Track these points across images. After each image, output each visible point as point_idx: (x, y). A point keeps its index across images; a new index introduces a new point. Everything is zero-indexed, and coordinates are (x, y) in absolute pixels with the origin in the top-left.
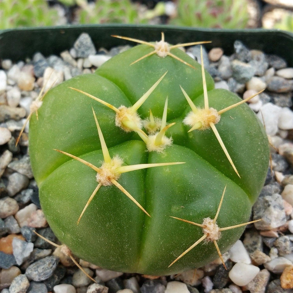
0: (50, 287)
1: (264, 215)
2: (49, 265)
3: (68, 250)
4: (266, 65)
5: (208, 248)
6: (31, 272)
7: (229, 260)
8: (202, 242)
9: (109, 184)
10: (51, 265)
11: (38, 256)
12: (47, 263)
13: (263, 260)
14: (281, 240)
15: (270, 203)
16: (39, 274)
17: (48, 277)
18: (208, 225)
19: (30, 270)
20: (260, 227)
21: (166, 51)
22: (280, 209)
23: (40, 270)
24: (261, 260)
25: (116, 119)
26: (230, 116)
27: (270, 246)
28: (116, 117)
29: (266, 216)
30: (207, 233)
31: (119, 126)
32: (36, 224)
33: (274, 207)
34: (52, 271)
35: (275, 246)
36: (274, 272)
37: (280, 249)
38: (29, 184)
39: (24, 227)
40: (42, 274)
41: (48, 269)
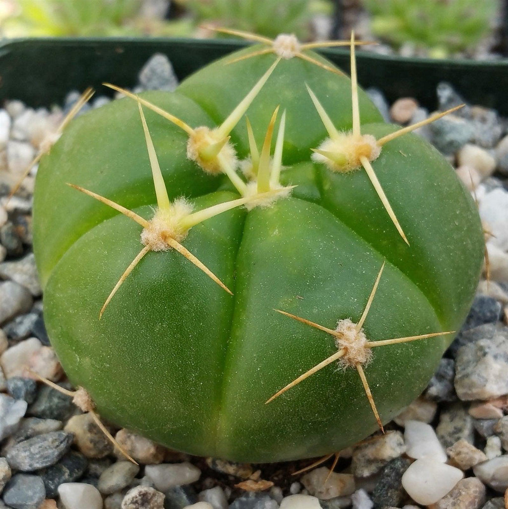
0: (52, 487)
1: (475, 371)
2: (53, 442)
3: (86, 398)
4: (498, 130)
5: (347, 380)
6: (17, 452)
7: (404, 456)
8: (334, 364)
9: (163, 247)
10: (57, 443)
11: (34, 430)
12: (50, 439)
13: (471, 459)
14: (506, 421)
15: (487, 350)
16: (32, 456)
17: (49, 464)
18: (346, 332)
19: (16, 449)
20: (465, 394)
21: (293, 49)
22: (506, 362)
23: (34, 449)
24: (468, 457)
25: (188, 146)
26: (400, 151)
27: (485, 435)
28: (189, 143)
29: (478, 372)
30: (343, 347)
31: (194, 158)
32: (37, 373)
33: (495, 357)
34: (56, 453)
35: (496, 434)
36: (493, 484)
37: (504, 438)
38: (32, 306)
39: (14, 378)
40: (38, 456)
41: (50, 448)
